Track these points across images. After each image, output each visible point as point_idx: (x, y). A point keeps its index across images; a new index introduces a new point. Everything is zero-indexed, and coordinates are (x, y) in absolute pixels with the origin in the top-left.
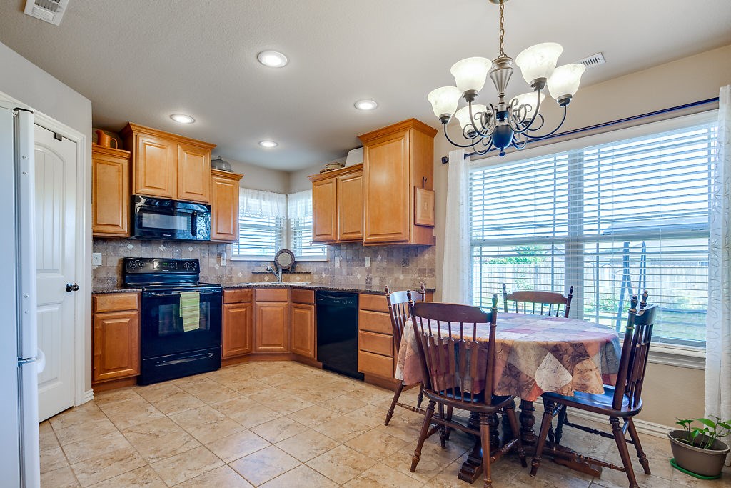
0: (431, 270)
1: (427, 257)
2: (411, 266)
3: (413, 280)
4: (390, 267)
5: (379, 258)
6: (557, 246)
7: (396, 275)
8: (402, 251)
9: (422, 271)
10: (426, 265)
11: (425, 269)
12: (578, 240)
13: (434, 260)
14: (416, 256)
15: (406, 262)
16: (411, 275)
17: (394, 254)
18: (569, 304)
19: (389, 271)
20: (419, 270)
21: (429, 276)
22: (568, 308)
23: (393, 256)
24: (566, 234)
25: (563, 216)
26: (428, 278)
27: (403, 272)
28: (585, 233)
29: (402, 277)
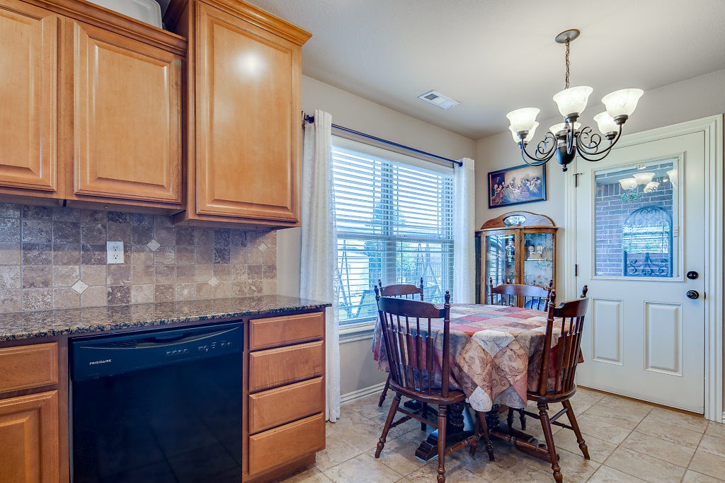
0: (269, 267)
1: (262, 247)
2: (232, 261)
3: (238, 284)
4: (184, 263)
5: (154, 245)
7: (199, 279)
8: (212, 234)
9: (254, 270)
10: (261, 260)
11: (259, 267)
13: (274, 253)
14: (244, 245)
15: (222, 255)
16: (233, 276)
17: (196, 240)
18: (422, 293)
19: (183, 272)
20: (249, 267)
21: (267, 277)
22: (422, 296)
23: (191, 243)
26: (264, 281)
27: (216, 273)
29: (213, 281)
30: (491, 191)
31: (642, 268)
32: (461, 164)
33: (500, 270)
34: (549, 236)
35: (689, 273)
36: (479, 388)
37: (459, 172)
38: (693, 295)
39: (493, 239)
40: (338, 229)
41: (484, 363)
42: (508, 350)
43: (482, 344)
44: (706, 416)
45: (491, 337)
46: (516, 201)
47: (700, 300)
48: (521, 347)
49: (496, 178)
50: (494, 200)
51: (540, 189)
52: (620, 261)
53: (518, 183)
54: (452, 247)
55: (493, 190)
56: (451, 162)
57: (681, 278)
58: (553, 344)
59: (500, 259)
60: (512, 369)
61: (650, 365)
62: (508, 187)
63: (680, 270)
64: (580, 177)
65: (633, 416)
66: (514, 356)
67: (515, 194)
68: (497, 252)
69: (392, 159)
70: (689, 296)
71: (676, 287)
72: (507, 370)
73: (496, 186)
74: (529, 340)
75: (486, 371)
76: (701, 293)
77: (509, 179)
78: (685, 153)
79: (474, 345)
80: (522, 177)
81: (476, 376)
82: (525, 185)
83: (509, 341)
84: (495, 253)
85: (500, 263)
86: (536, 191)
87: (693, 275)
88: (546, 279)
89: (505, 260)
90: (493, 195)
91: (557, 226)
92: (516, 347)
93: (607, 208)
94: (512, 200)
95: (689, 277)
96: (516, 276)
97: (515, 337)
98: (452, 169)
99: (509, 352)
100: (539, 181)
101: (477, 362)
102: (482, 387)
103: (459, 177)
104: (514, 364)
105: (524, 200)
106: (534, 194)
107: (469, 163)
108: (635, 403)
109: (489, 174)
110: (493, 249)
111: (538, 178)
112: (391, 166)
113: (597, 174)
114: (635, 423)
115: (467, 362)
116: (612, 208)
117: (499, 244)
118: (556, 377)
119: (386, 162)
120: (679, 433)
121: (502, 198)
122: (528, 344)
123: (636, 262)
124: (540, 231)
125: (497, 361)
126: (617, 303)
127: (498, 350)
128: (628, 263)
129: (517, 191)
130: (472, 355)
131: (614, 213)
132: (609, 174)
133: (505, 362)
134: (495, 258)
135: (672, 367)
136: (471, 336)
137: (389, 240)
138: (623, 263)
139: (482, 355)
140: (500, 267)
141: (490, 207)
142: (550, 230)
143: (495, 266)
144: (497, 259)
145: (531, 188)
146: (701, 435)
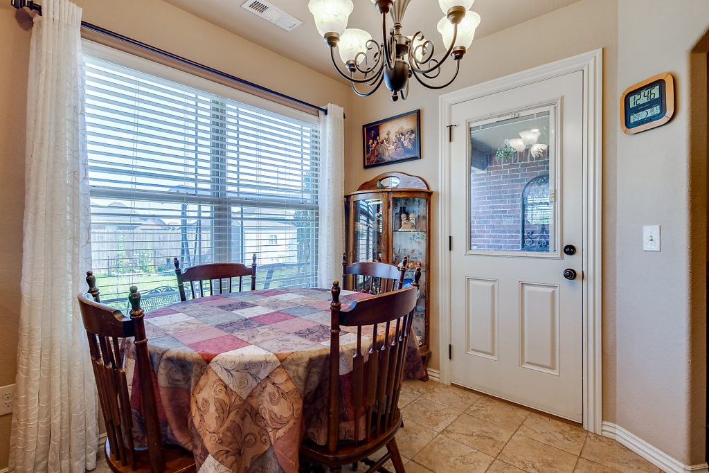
6: (204, 208)
12: (226, 203)
18: (254, 275)
22: (254, 279)
24: (209, 193)
25: (206, 172)
28: (229, 195)
30: (366, 148)
31: (538, 239)
32: (326, 112)
33: (371, 242)
34: (423, 201)
35: (567, 247)
36: (210, 459)
37: (325, 121)
38: (570, 274)
39: (363, 205)
40: (92, 183)
41: (224, 410)
42: (269, 384)
43: (224, 376)
44: (585, 426)
45: (240, 364)
46: (390, 160)
47: (578, 281)
48: (289, 379)
49: (372, 130)
50: (368, 159)
51: (413, 145)
52: (518, 232)
53: (393, 137)
54: (317, 214)
55: (368, 146)
56: (316, 109)
57: (558, 254)
58: (344, 369)
59: (371, 230)
60: (274, 417)
61: (526, 361)
62: (382, 142)
63: (556, 245)
64: (455, 130)
65: (502, 431)
66: (277, 394)
67: (390, 151)
68: (368, 222)
69: (224, 96)
70: (566, 276)
71: (551, 264)
72: (267, 417)
73: (371, 141)
74: (304, 364)
75: (227, 424)
76: (579, 272)
77: (384, 132)
78: (562, 98)
79: (212, 378)
80: (397, 130)
81: (209, 435)
82: (399, 139)
83: (269, 369)
84: (366, 223)
85: (371, 234)
86: (410, 147)
87: (570, 250)
88: (421, 254)
89: (376, 231)
90: (368, 153)
91: (432, 189)
92: (280, 379)
93: (507, 177)
94: (387, 159)
95: (566, 253)
96: (384, 251)
97: (281, 361)
98: (316, 118)
99: (270, 388)
100: (413, 135)
101: (212, 409)
102: (216, 456)
103: (325, 127)
104: (276, 409)
105: (399, 158)
106: (407, 150)
107: (336, 111)
108: (510, 408)
109: (364, 126)
110: (363, 217)
111: (412, 132)
112: (224, 105)
113: (472, 125)
114: (503, 442)
115: (199, 409)
116: (511, 176)
117: (370, 213)
118: (356, 420)
119: (216, 99)
120: (550, 459)
121: (377, 156)
122: (301, 370)
123: (532, 233)
124: (412, 195)
125: (254, 402)
126: (492, 284)
127: (255, 384)
128: (526, 234)
129: (392, 147)
130: (206, 397)
131: (513, 181)
132: (484, 126)
133: (266, 404)
134: (365, 228)
135: (548, 364)
136: (208, 361)
137: (219, 202)
138: (520, 235)
139: (222, 396)
140: (371, 238)
141: (366, 167)
142: (423, 195)
143: (365, 238)
144: (368, 230)
145: (406, 143)
146: (575, 459)
